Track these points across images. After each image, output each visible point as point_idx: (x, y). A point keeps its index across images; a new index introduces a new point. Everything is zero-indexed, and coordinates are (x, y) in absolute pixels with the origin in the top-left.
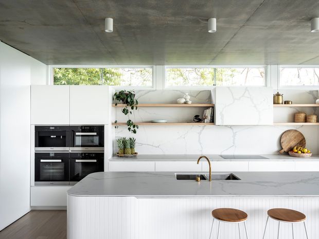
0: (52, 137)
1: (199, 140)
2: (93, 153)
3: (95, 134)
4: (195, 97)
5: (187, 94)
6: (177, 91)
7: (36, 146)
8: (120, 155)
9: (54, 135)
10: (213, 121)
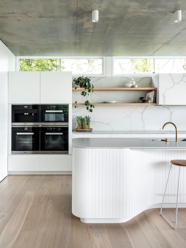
0: (25, 114)
1: (142, 119)
2: (59, 127)
3: (62, 111)
4: (139, 82)
5: (133, 80)
6: (123, 77)
7: (12, 122)
8: (79, 130)
9: (27, 113)
10: (155, 101)
